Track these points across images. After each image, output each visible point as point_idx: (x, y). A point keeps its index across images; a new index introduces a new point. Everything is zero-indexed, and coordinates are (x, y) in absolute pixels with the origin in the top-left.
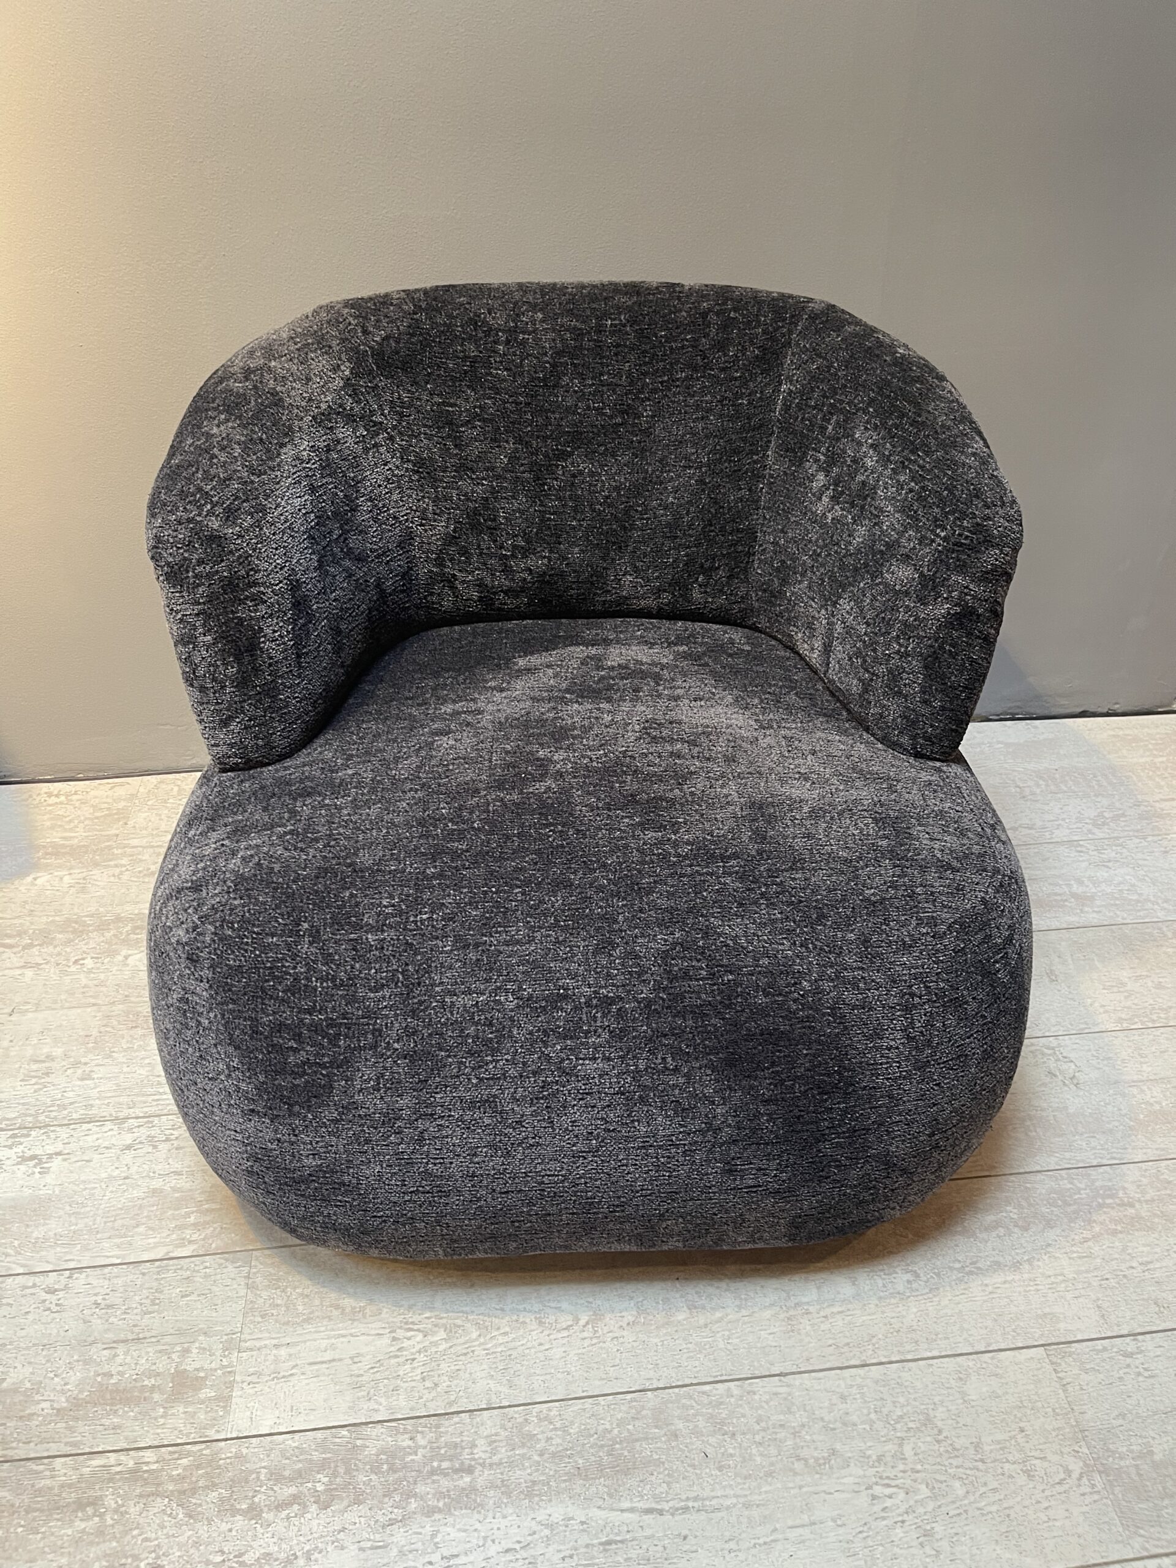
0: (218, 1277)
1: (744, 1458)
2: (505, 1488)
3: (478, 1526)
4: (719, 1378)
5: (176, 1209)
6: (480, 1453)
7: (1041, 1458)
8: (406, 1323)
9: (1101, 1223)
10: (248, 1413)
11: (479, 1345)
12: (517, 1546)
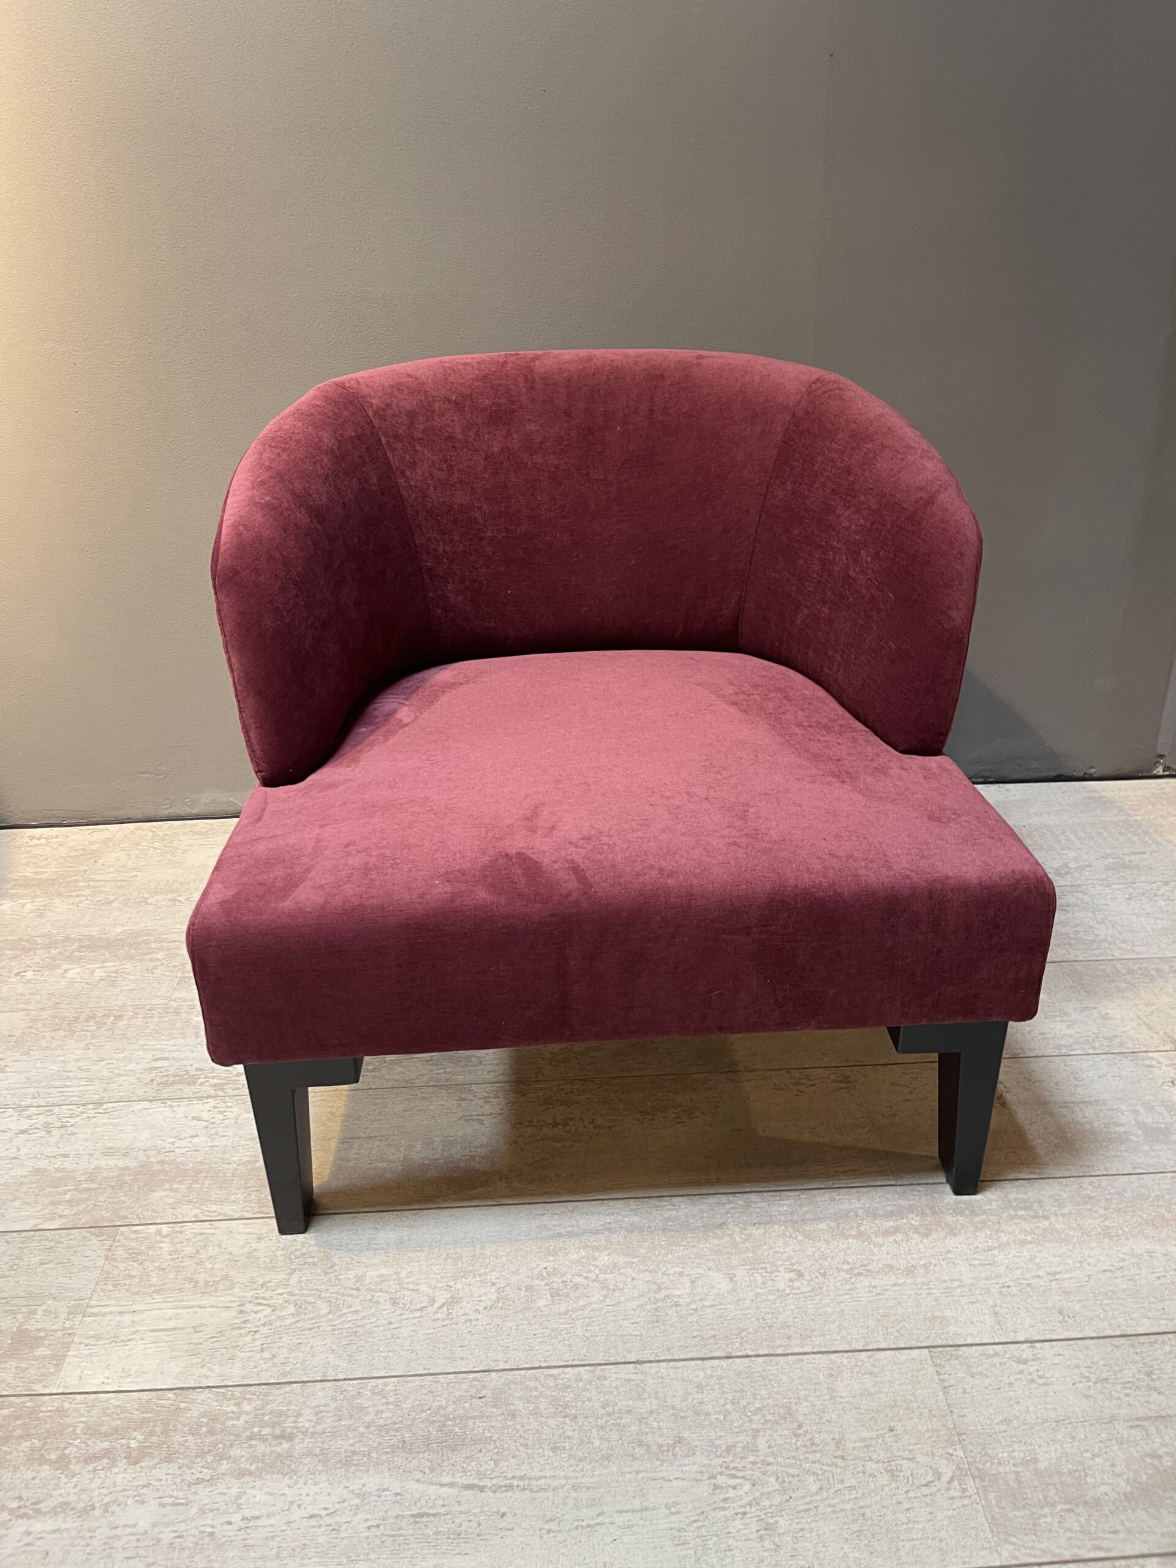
0: (80, 1249)
1: (582, 1441)
2: (324, 1457)
3: (287, 1491)
4: (571, 1363)
5: (54, 1187)
6: (303, 1422)
7: (909, 1459)
8: (257, 1298)
9: (1010, 1233)
10: (79, 1372)
11: (326, 1322)
12: (323, 1513)
